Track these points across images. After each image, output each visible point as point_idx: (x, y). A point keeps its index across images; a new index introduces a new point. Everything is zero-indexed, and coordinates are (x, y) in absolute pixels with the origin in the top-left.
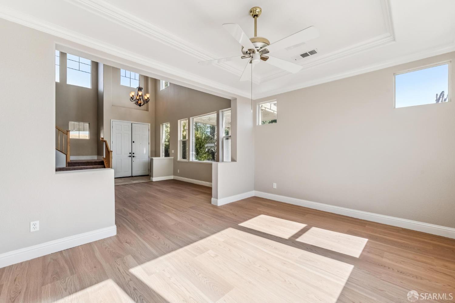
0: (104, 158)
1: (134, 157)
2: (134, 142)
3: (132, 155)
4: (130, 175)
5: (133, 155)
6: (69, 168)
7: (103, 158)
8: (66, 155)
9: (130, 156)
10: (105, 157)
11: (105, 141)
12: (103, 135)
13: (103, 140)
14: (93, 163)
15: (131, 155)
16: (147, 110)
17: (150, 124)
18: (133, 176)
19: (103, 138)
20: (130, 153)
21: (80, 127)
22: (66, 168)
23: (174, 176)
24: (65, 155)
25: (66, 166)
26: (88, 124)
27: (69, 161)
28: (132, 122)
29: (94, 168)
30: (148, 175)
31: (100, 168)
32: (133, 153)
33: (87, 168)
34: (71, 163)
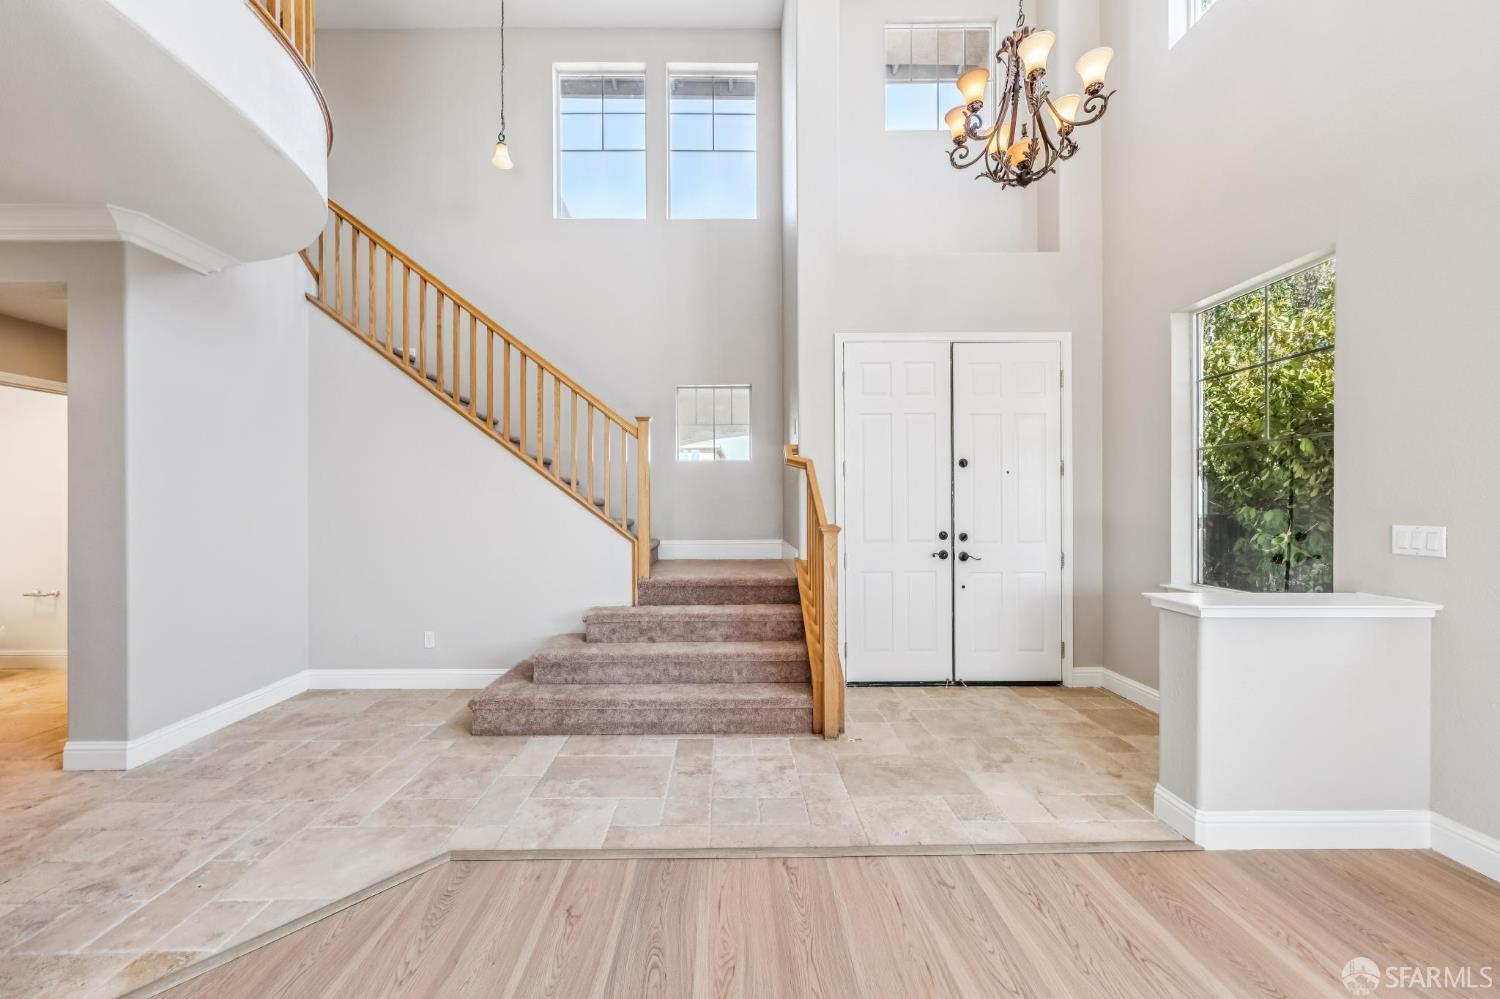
0: (801, 562)
1: (964, 557)
2: (963, 463)
3: (953, 549)
4: (944, 672)
5: (960, 547)
6: (641, 614)
7: (797, 558)
8: (634, 543)
9: (943, 555)
10: (804, 554)
11: (806, 467)
12: (798, 432)
13: (795, 457)
15: (946, 545)
16: (1046, 241)
17: (1067, 337)
18: (959, 684)
19: (796, 451)
20: (943, 536)
21: (717, 408)
22: (630, 615)
23: (1446, 824)
24: (630, 544)
25: (634, 605)
26: (747, 393)
28: (955, 337)
29: (746, 621)
30: (1056, 684)
31: (779, 623)
32: (964, 537)
33: (714, 624)
34: (653, 586)
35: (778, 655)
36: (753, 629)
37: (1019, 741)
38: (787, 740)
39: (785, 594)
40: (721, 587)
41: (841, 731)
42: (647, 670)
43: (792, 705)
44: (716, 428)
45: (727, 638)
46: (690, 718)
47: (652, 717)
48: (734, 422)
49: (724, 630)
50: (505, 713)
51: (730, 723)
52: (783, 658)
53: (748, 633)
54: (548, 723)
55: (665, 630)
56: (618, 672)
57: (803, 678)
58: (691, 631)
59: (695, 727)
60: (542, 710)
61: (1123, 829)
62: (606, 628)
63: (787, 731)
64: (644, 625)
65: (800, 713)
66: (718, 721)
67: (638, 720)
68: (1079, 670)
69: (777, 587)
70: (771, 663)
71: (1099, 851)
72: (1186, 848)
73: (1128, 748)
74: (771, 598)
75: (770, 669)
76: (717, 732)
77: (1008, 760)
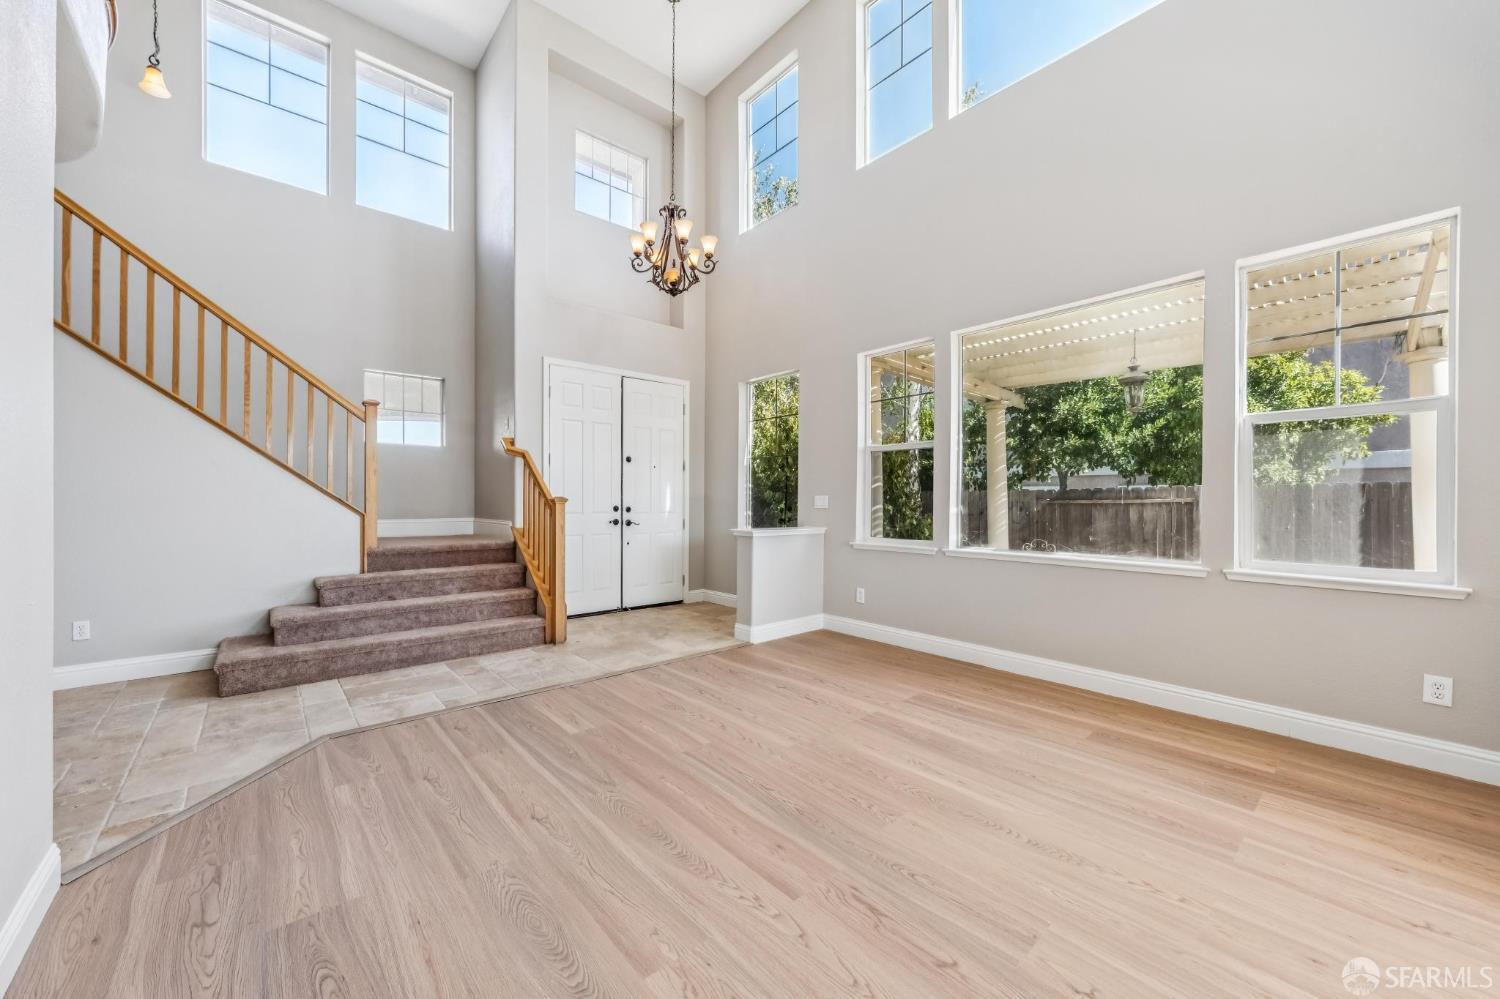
0: (517, 530)
1: (629, 523)
2: (629, 460)
3: (622, 518)
4: (616, 605)
5: (627, 516)
6: (375, 579)
7: (513, 528)
8: (363, 517)
9: (616, 522)
10: (519, 523)
11: (523, 455)
12: (514, 427)
13: (512, 448)
14: (475, 551)
15: (617, 515)
16: (675, 322)
17: (687, 384)
18: (626, 609)
19: (510, 442)
20: (616, 508)
21: (406, 395)
22: (364, 581)
23: (828, 617)
24: (357, 519)
25: (363, 572)
26: (439, 383)
27: (372, 544)
28: (624, 373)
29: (479, 576)
30: (680, 602)
31: (505, 575)
32: (628, 510)
33: (451, 580)
34: (384, 554)
35: (512, 596)
36: (485, 581)
37: (669, 627)
38: (529, 650)
39: (503, 555)
40: (448, 552)
41: (565, 639)
42: (399, 620)
43: (532, 626)
44: (406, 413)
45: (462, 590)
46: (450, 648)
47: (417, 652)
48: (425, 410)
49: (459, 584)
50: (263, 670)
51: (483, 646)
52: (516, 598)
53: (480, 585)
54: (314, 671)
55: (405, 588)
56: (371, 624)
57: (531, 610)
58: (429, 587)
59: (454, 654)
60: (306, 661)
61: (725, 644)
62: (344, 593)
63: (528, 646)
64: (384, 587)
65: (535, 632)
66: (473, 646)
67: (405, 656)
68: (692, 592)
69: (497, 550)
70: (507, 602)
71: (717, 653)
72: (748, 645)
73: (720, 621)
74: (491, 557)
75: (507, 607)
76: (474, 655)
77: (666, 634)
